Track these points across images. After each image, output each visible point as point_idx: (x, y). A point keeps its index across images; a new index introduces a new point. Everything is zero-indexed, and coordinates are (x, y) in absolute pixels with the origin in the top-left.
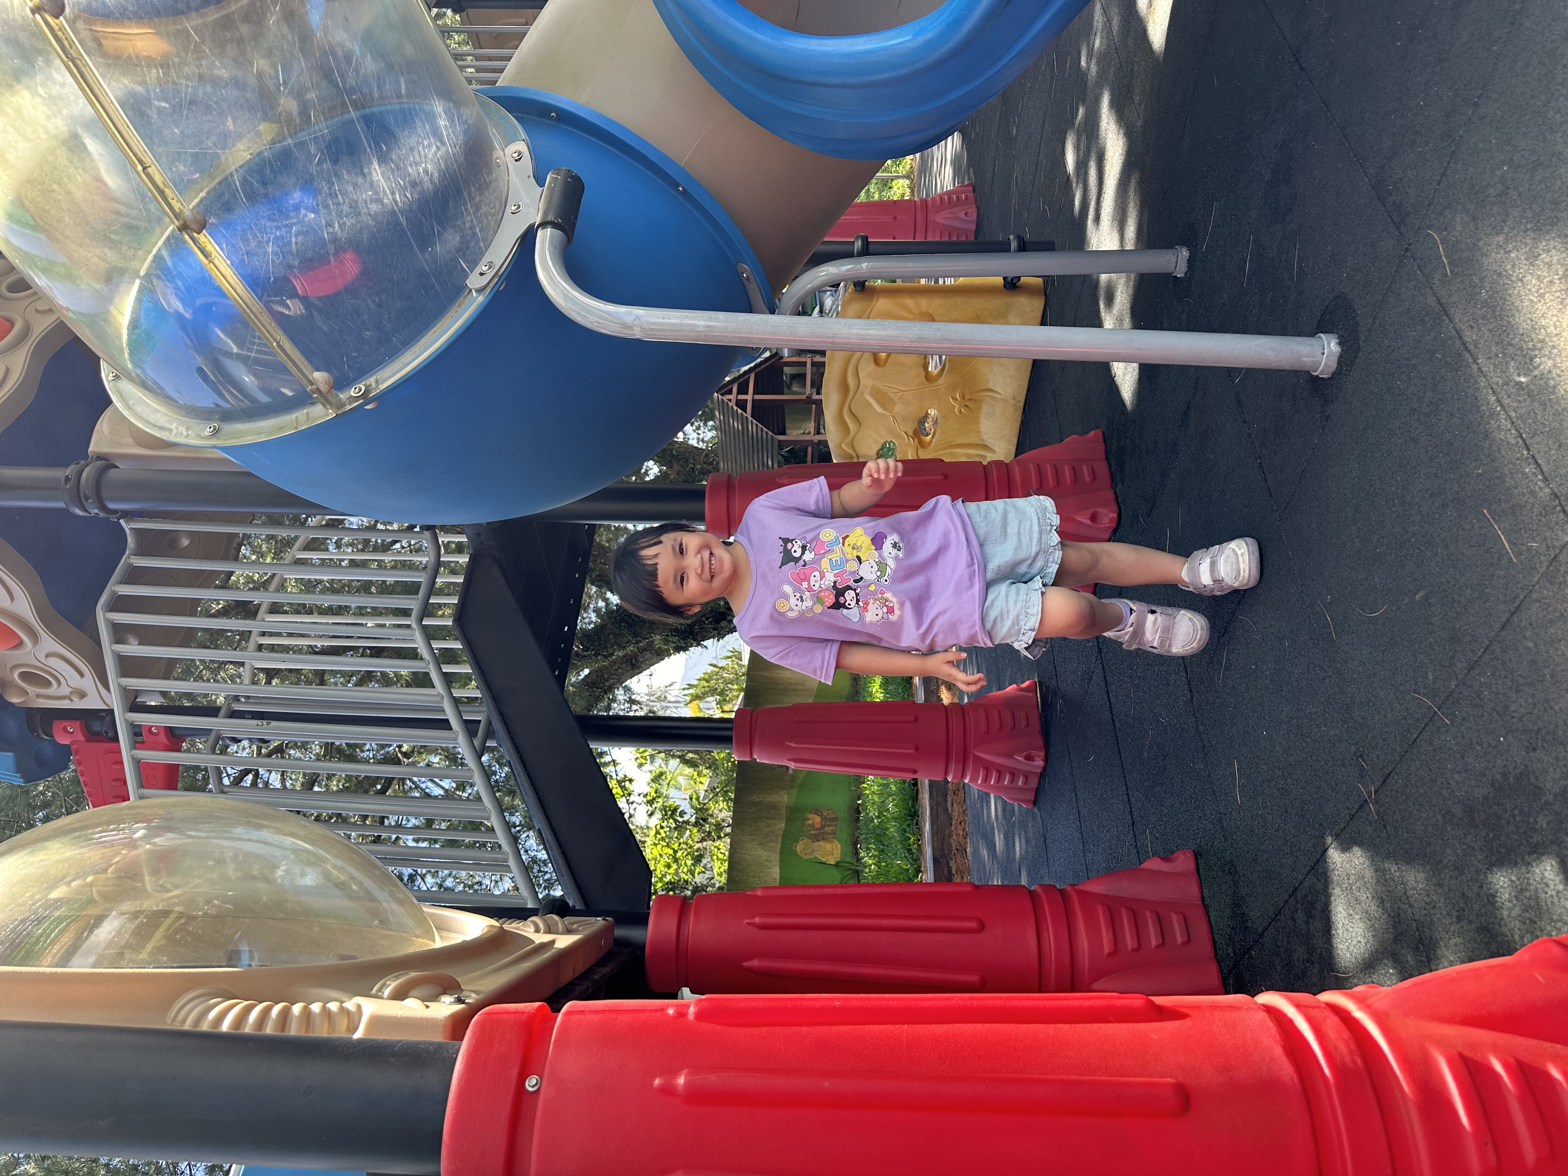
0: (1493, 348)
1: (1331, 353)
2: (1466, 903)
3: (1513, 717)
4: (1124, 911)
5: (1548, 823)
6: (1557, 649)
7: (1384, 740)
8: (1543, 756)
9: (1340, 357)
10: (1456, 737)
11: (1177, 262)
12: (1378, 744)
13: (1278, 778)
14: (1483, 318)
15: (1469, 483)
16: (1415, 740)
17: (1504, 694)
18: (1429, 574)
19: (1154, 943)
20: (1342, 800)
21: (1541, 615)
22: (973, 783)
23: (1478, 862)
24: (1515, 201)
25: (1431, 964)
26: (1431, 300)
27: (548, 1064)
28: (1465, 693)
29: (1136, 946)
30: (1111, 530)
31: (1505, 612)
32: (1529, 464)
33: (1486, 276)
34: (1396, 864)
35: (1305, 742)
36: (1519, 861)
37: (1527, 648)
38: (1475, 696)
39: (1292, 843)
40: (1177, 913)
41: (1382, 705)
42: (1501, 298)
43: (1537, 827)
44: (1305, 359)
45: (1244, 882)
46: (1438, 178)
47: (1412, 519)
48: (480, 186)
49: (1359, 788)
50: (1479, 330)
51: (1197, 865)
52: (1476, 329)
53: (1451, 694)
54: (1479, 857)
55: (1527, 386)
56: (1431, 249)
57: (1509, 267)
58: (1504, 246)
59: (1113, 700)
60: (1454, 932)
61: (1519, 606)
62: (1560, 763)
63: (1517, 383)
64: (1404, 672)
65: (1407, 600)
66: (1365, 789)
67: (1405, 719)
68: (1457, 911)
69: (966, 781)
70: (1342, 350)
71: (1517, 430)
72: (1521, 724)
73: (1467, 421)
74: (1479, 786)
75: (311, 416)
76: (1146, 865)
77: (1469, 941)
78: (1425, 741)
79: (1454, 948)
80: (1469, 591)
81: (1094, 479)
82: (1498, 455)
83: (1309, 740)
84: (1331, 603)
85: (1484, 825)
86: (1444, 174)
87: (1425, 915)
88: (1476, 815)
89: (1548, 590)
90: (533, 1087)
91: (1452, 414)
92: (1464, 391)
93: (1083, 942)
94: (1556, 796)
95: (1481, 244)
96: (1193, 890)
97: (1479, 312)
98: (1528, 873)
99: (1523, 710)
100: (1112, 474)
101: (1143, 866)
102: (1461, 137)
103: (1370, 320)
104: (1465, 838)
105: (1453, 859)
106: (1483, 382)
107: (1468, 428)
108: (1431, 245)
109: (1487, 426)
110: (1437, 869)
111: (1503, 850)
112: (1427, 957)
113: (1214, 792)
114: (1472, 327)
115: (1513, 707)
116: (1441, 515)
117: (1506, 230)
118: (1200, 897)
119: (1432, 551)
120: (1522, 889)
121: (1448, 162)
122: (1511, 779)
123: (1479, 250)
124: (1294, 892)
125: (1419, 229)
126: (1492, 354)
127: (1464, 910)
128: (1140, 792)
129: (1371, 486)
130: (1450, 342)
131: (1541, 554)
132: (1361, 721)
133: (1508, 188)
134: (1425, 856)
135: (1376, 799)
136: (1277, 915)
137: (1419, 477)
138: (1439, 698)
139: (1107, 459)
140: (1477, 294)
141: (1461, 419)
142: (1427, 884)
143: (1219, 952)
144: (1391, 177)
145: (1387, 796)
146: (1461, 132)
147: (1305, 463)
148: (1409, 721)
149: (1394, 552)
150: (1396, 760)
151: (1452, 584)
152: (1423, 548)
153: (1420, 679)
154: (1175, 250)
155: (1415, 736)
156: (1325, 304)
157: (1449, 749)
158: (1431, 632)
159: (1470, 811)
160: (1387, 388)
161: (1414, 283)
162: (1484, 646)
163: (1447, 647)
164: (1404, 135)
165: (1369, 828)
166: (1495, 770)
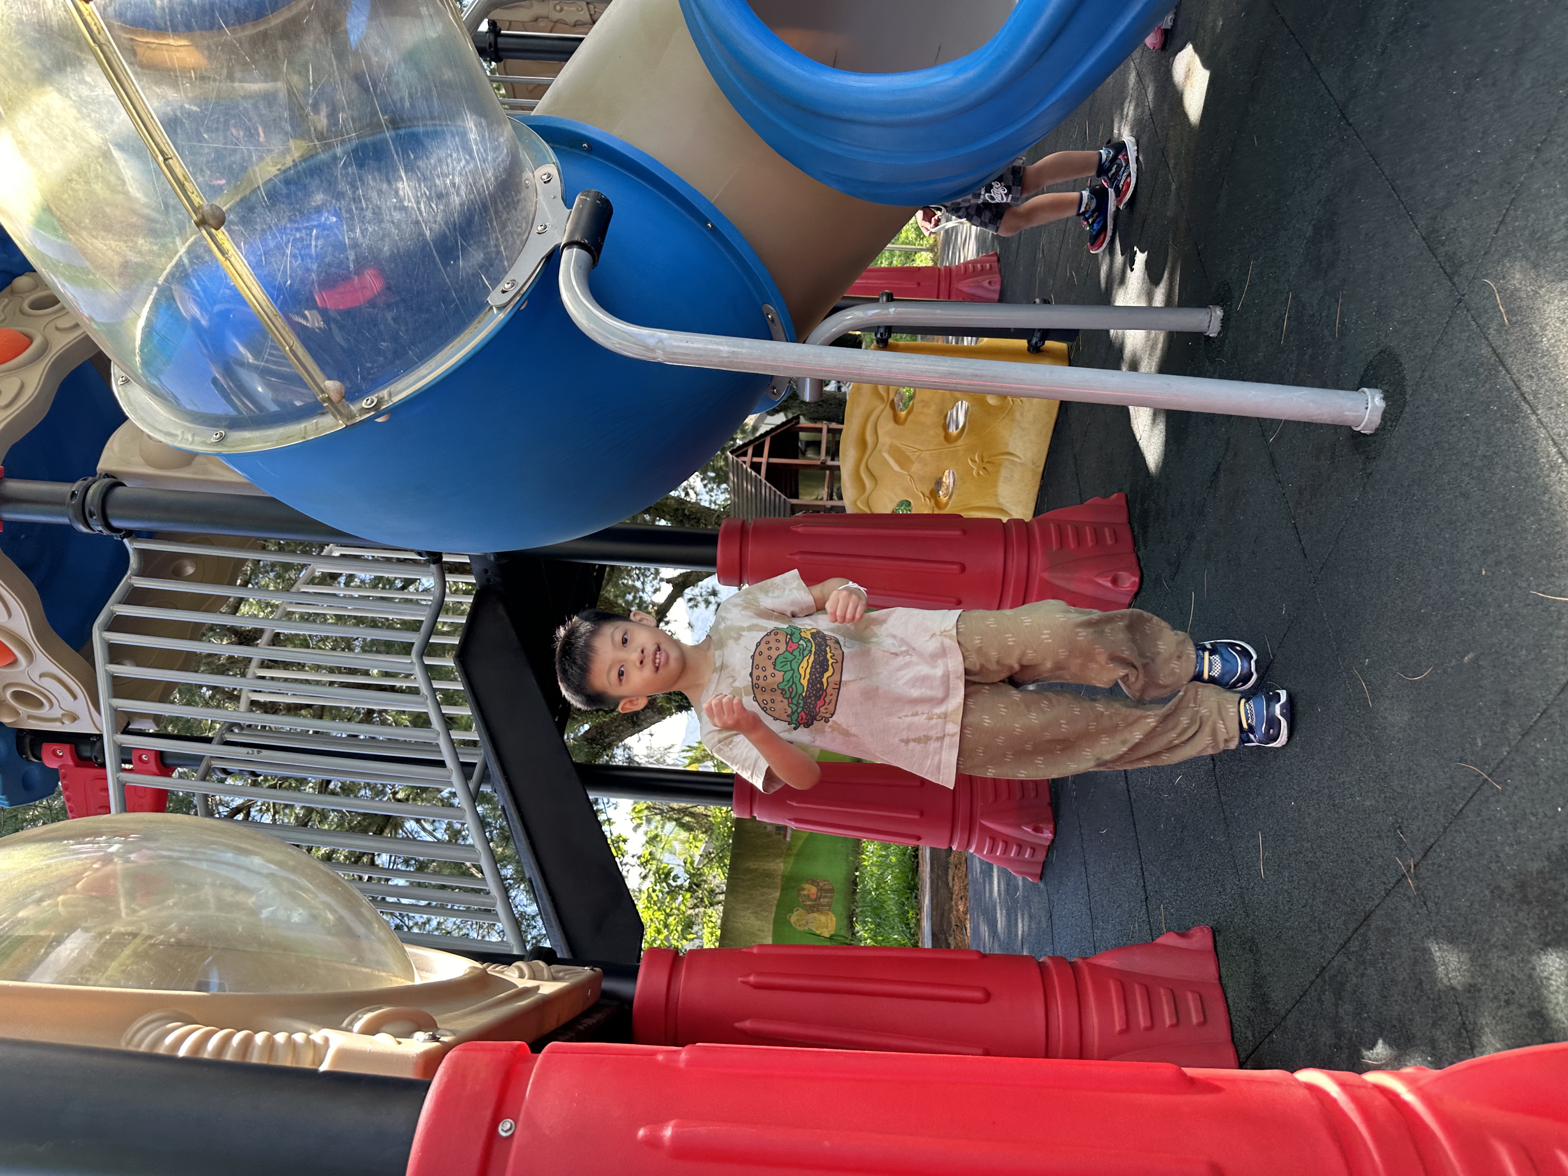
0: (1555, 398)
1: (1375, 407)
2: (1516, 986)
4: (1137, 987)
7: (1425, 811)
9: (1385, 412)
10: (1507, 807)
11: (1210, 322)
12: (1418, 815)
13: (1306, 850)
14: (1544, 367)
15: (1526, 539)
16: (1461, 811)
18: (1480, 635)
19: (1168, 1022)
20: (1377, 874)
22: (977, 853)
23: (1531, 941)
25: (1475, 1051)
26: (1485, 351)
27: (524, 1108)
28: (1519, 760)
29: (1149, 1024)
30: (1132, 595)
33: (1547, 324)
34: (1437, 943)
38: (1530, 763)
40: (1192, 991)
41: (1423, 773)
44: (1347, 413)
45: (1265, 961)
46: (1495, 226)
47: (1461, 577)
48: (508, 205)
49: (1397, 862)
50: (1540, 379)
51: (1215, 942)
52: (1536, 379)
53: (1502, 761)
54: (1532, 936)
56: (1487, 298)
60: (1502, 1017)
64: (1449, 738)
65: (1454, 662)
66: (1403, 862)
67: (1450, 788)
68: (1506, 994)
69: (971, 851)
70: (1387, 405)
73: (1524, 475)
74: (1532, 860)
75: (320, 425)
76: (1160, 940)
77: (1519, 1027)
78: (1473, 812)
79: (1501, 1034)
80: (1524, 652)
81: (1117, 541)
82: (1558, 508)
83: (1341, 811)
84: (1369, 667)
85: (1537, 902)
86: (1501, 222)
87: (1469, 998)
88: (1529, 889)
90: (506, 1131)
91: (1507, 467)
92: (1521, 443)
93: (1094, 1019)
95: (1542, 292)
96: (1210, 967)
97: (1539, 361)
100: (1134, 538)
101: (1157, 941)
102: (1522, 184)
103: (1418, 374)
104: (1516, 914)
105: (1502, 937)
106: (1542, 433)
107: (1526, 482)
108: (1487, 294)
109: (1547, 479)
110: (1484, 949)
112: (1471, 1044)
113: (1235, 865)
114: (1531, 377)
116: (1493, 573)
118: (1217, 976)
119: (1483, 611)
121: (1508, 209)
123: (1540, 297)
124: (1321, 972)
125: (1474, 278)
126: (1553, 404)
127: (1513, 993)
128: (1156, 866)
129: (1416, 544)
130: (1507, 393)
132: (1399, 790)
134: (1470, 934)
135: (1415, 873)
136: (1302, 996)
137: (1470, 534)
138: (1489, 765)
139: (1130, 523)
140: (1538, 342)
141: (1517, 472)
142: (1472, 965)
143: (1237, 1035)
144: (1444, 228)
145: (1428, 870)
146: (1522, 179)
147: (1344, 523)
148: (1454, 790)
149: (1441, 612)
150: (1439, 832)
151: (1505, 645)
152: (1473, 608)
153: (1467, 746)
154: (1208, 310)
155: (1461, 806)
156: (1369, 359)
157: (1500, 819)
158: (1480, 696)
159: (1522, 886)
160: (1436, 443)
161: (1467, 334)
162: (1541, 711)
163: (1499, 711)
164: (1458, 184)
165: (1407, 904)
166: (1551, 842)
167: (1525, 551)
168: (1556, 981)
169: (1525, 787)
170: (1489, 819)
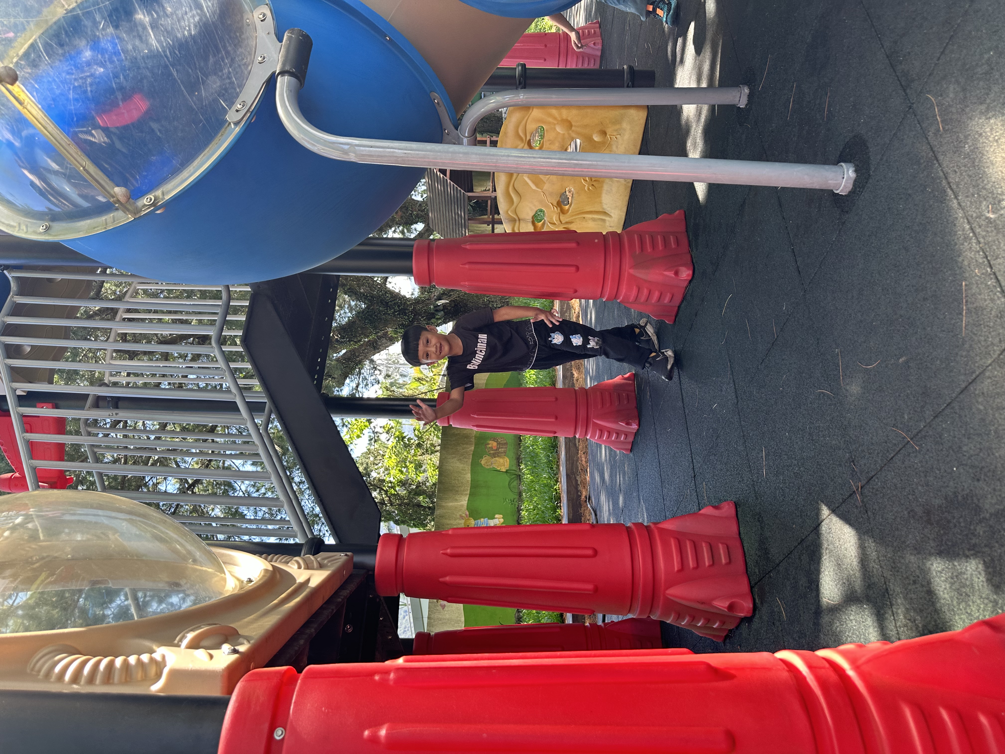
0: (971, 190)
1: (849, 177)
3: (965, 456)
4: (688, 543)
5: (984, 532)
6: (1001, 414)
7: (870, 454)
8: (984, 486)
9: (855, 181)
10: (922, 461)
11: (740, 97)
12: (865, 456)
13: (794, 465)
14: (965, 166)
15: (945, 286)
16: (892, 458)
17: (959, 439)
18: (910, 346)
19: (707, 564)
20: (838, 488)
21: (991, 388)
22: (592, 438)
23: (931, 547)
24: (997, 80)
25: (893, 607)
26: (926, 148)
28: (931, 433)
29: (695, 566)
30: (688, 282)
31: (964, 381)
32: (991, 279)
33: (969, 135)
34: (873, 537)
35: (815, 445)
36: (961, 553)
37: (978, 409)
38: (938, 436)
39: (802, 510)
40: (722, 543)
41: (869, 430)
42: (980, 152)
43: (976, 533)
44: (830, 182)
45: (767, 528)
46: (938, 55)
47: (900, 305)
49: (850, 482)
50: (961, 174)
51: (737, 511)
52: (958, 174)
53: (920, 431)
54: (932, 545)
55: (995, 221)
56: (929, 109)
57: (988, 130)
58: (985, 114)
59: (684, 394)
60: (910, 590)
61: (975, 379)
62: (997, 493)
63: (987, 218)
64: (887, 410)
65: (893, 361)
66: (854, 484)
67: (886, 443)
68: (914, 577)
69: (588, 438)
70: (857, 176)
71: (984, 252)
72: (970, 461)
73: (946, 241)
74: (935, 498)
75: (115, 219)
76: (703, 511)
77: (921, 598)
78: (899, 460)
80: (938, 362)
81: (678, 245)
82: (968, 268)
83: (817, 444)
85: (937, 524)
86: (942, 53)
87: (891, 575)
88: (932, 516)
89: (998, 371)
90: (279, 736)
91: (935, 234)
92: (946, 218)
93: (661, 563)
94: (991, 515)
95: (967, 110)
96: (735, 528)
97: (962, 161)
98: (967, 562)
99: (972, 452)
100: (689, 241)
101: (701, 512)
102: (959, 25)
103: (879, 157)
104: (923, 529)
105: (914, 542)
106: (961, 214)
107: (947, 246)
108: (929, 106)
109: (961, 247)
110: (901, 547)
111: (950, 544)
112: (890, 602)
113: (750, 466)
114: (956, 172)
115: (965, 448)
116: (921, 305)
117: (988, 101)
118: (738, 532)
119: (913, 330)
120: (961, 572)
121: (947, 44)
122: (960, 498)
124: (801, 542)
125: (921, 92)
126: (969, 194)
127: (918, 577)
128: (700, 457)
129: (872, 277)
130: (938, 181)
131: (994, 345)
132: (854, 438)
133: (992, 69)
134: (894, 536)
135: (861, 492)
136: (789, 554)
137: (908, 275)
138: (912, 432)
139: (687, 231)
140: (962, 147)
141: (942, 238)
142: (894, 556)
143: (749, 570)
144: (902, 51)
145: (869, 491)
146: (959, 21)
147: (825, 254)
148: (889, 444)
149: (886, 326)
150: (877, 469)
151: (926, 355)
152: (907, 327)
153: (898, 417)
154: (739, 88)
155: (892, 455)
156: (846, 140)
157: (916, 469)
158: (909, 387)
159: (928, 513)
160: (889, 208)
161: (914, 133)
162: (947, 402)
163: (920, 399)
164: (914, 19)
165: (855, 510)
166: (948, 489)
167: (944, 294)
168: (945, 574)
169: (934, 451)
170: (910, 467)
